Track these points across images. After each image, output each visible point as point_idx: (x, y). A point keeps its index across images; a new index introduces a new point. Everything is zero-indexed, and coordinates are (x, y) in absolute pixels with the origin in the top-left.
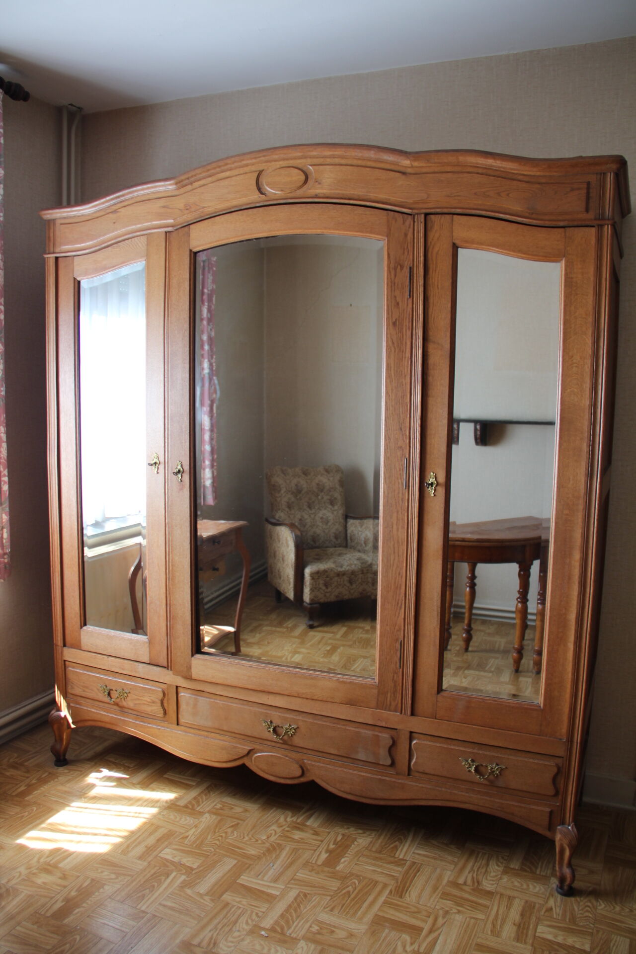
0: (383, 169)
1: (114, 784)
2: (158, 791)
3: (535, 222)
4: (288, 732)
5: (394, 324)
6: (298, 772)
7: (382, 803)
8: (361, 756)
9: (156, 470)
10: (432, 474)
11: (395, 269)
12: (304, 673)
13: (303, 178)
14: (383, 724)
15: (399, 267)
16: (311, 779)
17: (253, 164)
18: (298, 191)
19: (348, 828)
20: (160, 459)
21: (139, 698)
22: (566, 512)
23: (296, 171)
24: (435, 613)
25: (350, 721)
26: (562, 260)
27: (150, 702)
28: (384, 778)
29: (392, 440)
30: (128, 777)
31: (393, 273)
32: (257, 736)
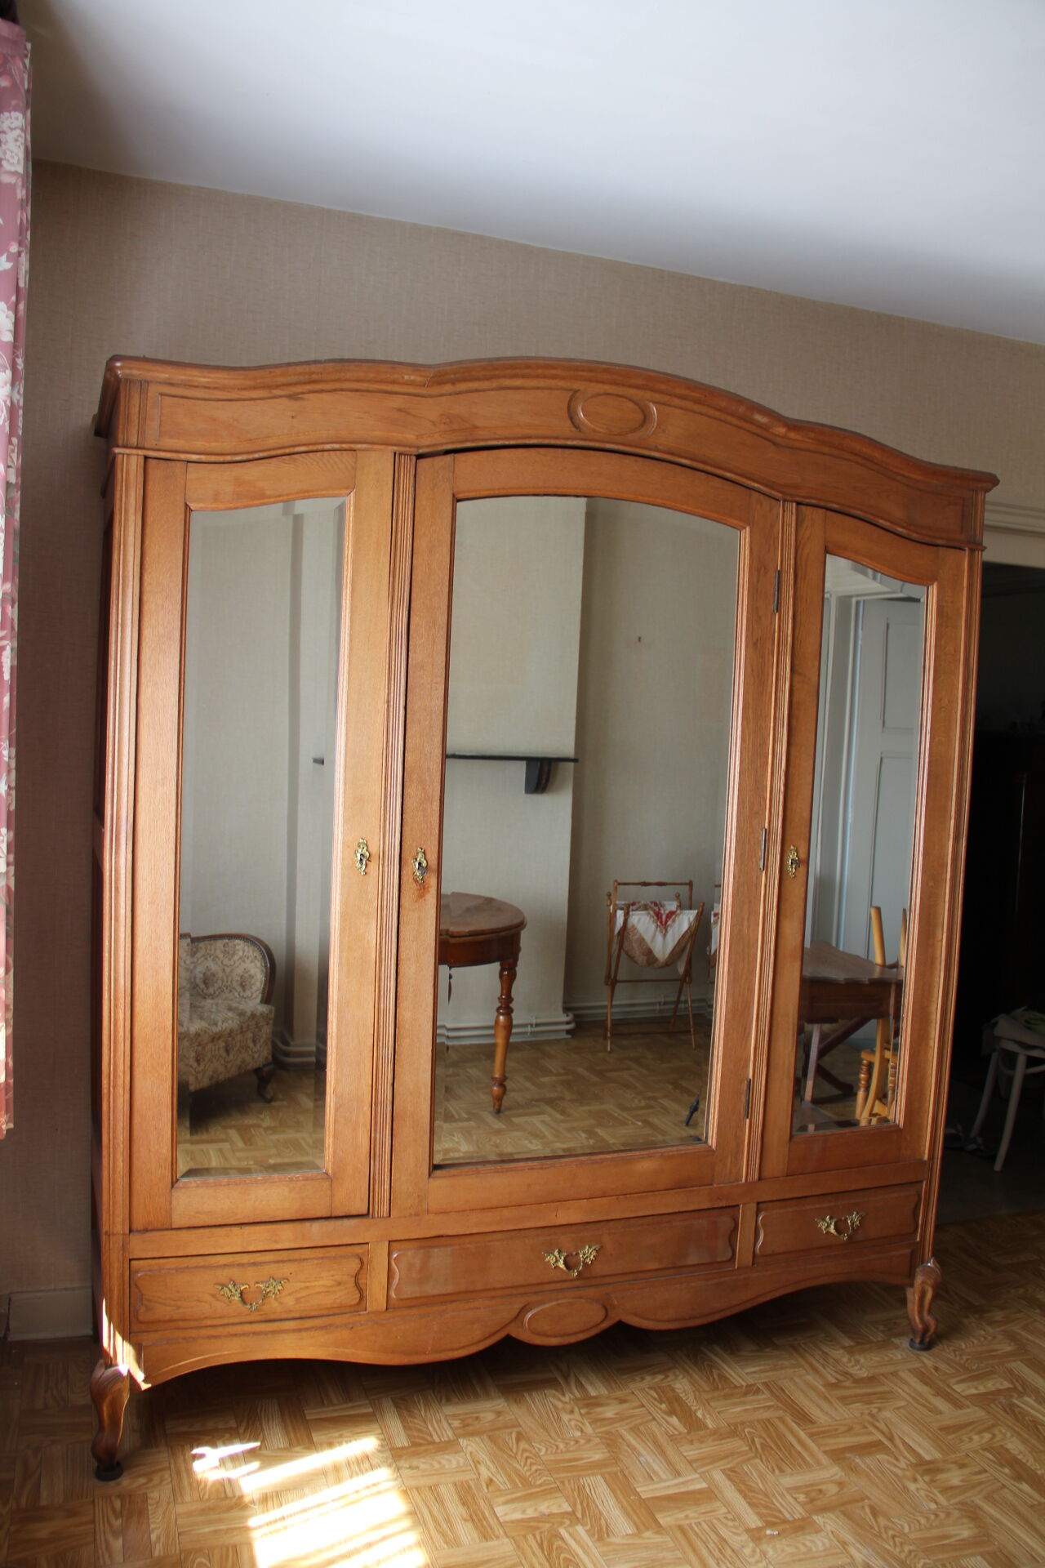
0: (748, 431)
1: (256, 1464)
3: (915, 536)
4: (587, 1257)
5: (755, 644)
6: (601, 1315)
7: (717, 1317)
8: (693, 1259)
9: (364, 867)
10: (792, 847)
11: (758, 571)
13: (640, 417)
14: (723, 1203)
15: (763, 570)
16: (617, 1319)
17: (563, 378)
18: (629, 435)
19: (643, 1379)
20: (369, 849)
21: (308, 1284)
22: (931, 884)
23: (631, 405)
24: (791, 1033)
25: (679, 1212)
26: (933, 584)
27: (332, 1286)
28: (722, 1280)
29: (747, 804)
30: (257, 1444)
32: (535, 1282)
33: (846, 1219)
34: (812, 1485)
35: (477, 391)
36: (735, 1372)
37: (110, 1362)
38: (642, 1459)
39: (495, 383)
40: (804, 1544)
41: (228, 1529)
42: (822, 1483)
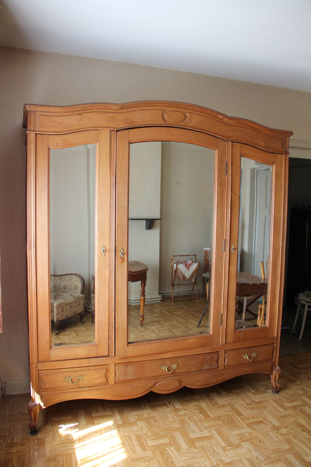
0: (217, 121)
1: (77, 430)
2: (102, 423)
3: (268, 151)
4: (174, 368)
5: (220, 184)
6: (179, 385)
7: (213, 385)
8: (206, 367)
9: (104, 253)
10: (233, 245)
11: (220, 162)
12: (181, 339)
13: (184, 117)
14: (215, 351)
15: (222, 162)
16: (184, 386)
17: (160, 106)
18: (181, 123)
19: (192, 403)
21: (91, 377)
22: (275, 255)
23: (181, 114)
24: (234, 300)
25: (202, 354)
26: (274, 165)
27: (98, 377)
28: (215, 373)
29: (219, 232)
30: (78, 424)
31: (220, 163)
32: (159, 375)
33: (252, 355)
34: (242, 434)
35: (134, 111)
36: (219, 401)
37: (33, 401)
38: (191, 427)
39: (140, 108)
40: (238, 451)
41: (69, 449)
42: (244, 433)
